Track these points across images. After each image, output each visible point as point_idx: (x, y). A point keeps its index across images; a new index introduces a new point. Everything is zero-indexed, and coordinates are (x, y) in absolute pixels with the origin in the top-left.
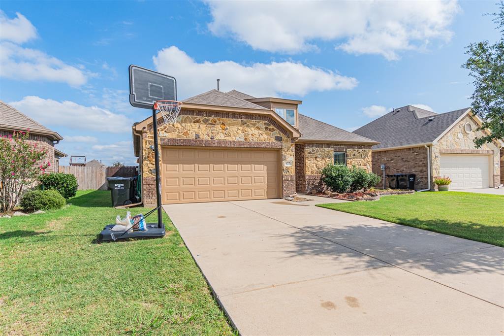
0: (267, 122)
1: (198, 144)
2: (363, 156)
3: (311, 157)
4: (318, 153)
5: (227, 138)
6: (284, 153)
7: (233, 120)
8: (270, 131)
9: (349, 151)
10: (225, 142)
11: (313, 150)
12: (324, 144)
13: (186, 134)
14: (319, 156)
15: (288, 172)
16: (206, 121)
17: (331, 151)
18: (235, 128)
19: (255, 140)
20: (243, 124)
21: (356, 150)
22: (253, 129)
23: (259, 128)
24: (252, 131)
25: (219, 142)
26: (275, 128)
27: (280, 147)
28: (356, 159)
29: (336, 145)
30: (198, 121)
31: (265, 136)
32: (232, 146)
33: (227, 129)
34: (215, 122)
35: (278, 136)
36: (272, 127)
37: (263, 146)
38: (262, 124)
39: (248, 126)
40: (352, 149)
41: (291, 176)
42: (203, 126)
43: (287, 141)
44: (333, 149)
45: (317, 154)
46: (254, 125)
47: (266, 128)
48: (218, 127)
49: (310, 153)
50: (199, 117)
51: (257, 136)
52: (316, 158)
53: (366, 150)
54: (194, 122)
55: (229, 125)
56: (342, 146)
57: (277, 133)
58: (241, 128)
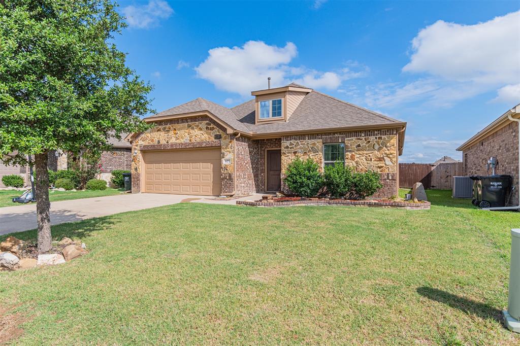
0: (208, 122)
1: (159, 148)
2: (377, 147)
3: (288, 153)
4: (299, 147)
5: (177, 141)
6: (223, 151)
7: (181, 125)
8: (210, 130)
9: (349, 140)
10: (176, 144)
11: (291, 144)
12: (308, 135)
13: (152, 141)
14: (299, 151)
15: (227, 169)
16: (164, 129)
17: (319, 143)
18: (182, 132)
19: (198, 140)
20: (189, 126)
21: (364, 138)
22: (196, 130)
23: (201, 129)
24: (196, 132)
25: (172, 145)
26: (215, 127)
27: (219, 145)
28: (361, 152)
29: (325, 134)
30: (159, 130)
31: (206, 135)
32: (181, 147)
33: (177, 133)
34: (170, 129)
35: (218, 133)
36: (212, 126)
37: (204, 145)
38: (203, 124)
39: (193, 129)
40: (354, 138)
41: (229, 174)
42: (162, 133)
43: (225, 138)
44: (321, 140)
45: (298, 149)
46: (198, 126)
47: (207, 128)
48: (172, 133)
49: (287, 147)
50: (160, 127)
51: (199, 137)
52: (295, 153)
53: (383, 137)
54: (157, 131)
55: (179, 130)
56: (336, 135)
57: (217, 131)
58: (187, 131)
